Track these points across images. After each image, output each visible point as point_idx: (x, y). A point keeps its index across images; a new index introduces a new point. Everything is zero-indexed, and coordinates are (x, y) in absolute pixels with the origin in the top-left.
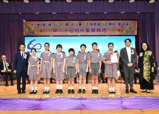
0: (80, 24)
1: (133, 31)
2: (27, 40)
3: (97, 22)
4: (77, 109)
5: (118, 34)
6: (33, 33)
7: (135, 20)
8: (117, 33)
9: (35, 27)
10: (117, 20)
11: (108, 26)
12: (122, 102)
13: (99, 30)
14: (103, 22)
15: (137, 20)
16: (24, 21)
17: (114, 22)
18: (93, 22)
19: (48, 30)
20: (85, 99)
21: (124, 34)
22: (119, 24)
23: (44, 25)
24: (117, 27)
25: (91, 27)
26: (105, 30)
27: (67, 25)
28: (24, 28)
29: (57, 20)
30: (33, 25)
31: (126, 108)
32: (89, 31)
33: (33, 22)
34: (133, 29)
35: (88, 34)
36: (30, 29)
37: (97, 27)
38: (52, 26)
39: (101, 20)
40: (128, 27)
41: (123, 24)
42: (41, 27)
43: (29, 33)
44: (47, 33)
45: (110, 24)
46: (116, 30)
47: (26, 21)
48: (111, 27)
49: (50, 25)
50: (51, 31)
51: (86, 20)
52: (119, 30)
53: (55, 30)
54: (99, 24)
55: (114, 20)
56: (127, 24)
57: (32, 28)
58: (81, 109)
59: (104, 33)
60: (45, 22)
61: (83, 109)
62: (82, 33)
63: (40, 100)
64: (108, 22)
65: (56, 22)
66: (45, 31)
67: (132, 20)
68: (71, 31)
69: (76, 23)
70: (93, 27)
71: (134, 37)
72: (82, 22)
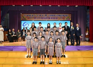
0: (46, 15)
1: (70, 19)
2: (23, 22)
3: (53, 15)
5: (62, 20)
6: (25, 19)
11: (58, 16)
13: (54, 18)
14: (56, 14)
15: (71, 14)
16: (21, 14)
17: (61, 14)
18: (52, 14)
19: (32, 18)
21: (65, 20)
24: (62, 16)
26: (57, 18)
27: (40, 15)
28: (21, 17)
30: (25, 15)
33: (25, 14)
34: (69, 18)
36: (24, 17)
37: (54, 17)
38: (34, 16)
40: (67, 17)
41: (65, 15)
43: (23, 19)
45: (59, 16)
49: (33, 16)
50: (33, 18)
52: (63, 18)
53: (35, 18)
54: (54, 16)
56: (67, 16)
57: (25, 17)
59: (56, 20)
60: (31, 14)
62: (47, 20)
64: (58, 14)
65: (36, 14)
66: (30, 18)
68: (42, 18)
69: (44, 15)
70: (52, 17)
71: (70, 21)
72: (47, 14)
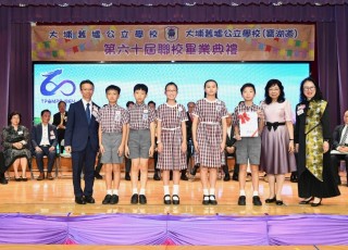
0: (172, 34)
1: (306, 52)
2: (40, 73)
3: (214, 28)
4: (157, 242)
5: (266, 59)
6: (55, 54)
7: (309, 23)
8: (265, 56)
9: (60, 40)
10: (263, 23)
11: (242, 38)
12: (268, 226)
13: (217, 48)
14: (230, 27)
15: (314, 23)
16: (33, 24)
17: (258, 27)
18: (204, 28)
19: (90, 48)
20: (177, 218)
21: (281, 59)
22: (270, 33)
23: (82, 34)
24: (264, 39)
25: (197, 41)
26: (233, 48)
27: (139, 34)
28: (33, 41)
29: (114, 23)
30: (54, 35)
31: (278, 243)
32: (194, 51)
34: (304, 45)
35: (191, 57)
36: (46, 45)
37: (215, 40)
38: (102, 38)
39: (223, 23)
40: (291, 42)
41: (280, 34)
42: (75, 41)
43: (44, 55)
44: (89, 56)
45: (247, 33)
46: (260, 48)
47: (38, 24)
48: (249, 40)
49: (97, 35)
50: (100, 50)
51: (185, 23)
52: (268, 49)
53: (110, 48)
54: (218, 34)
55: (255, 23)
57: (53, 42)
58: (168, 243)
59: (230, 56)
60: (85, 28)
61: (173, 243)
62: (174, 57)
63: (68, 219)
64: (242, 28)
65: (113, 27)
66: (84, 50)
67: (302, 23)
68: (149, 49)
69: (162, 29)
70: (204, 40)
71: (308, 65)
72: (177, 28)
